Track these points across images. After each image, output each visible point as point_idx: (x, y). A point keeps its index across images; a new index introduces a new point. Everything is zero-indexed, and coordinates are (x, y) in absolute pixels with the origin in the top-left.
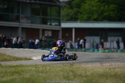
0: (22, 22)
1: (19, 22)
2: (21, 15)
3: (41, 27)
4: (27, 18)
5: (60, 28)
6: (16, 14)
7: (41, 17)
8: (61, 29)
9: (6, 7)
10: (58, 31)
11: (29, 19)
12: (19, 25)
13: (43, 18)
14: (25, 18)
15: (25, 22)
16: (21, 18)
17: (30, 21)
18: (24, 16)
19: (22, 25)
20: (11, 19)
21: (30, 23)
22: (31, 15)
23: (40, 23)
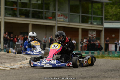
1: (55, 20)
2: (58, 13)
3: (80, 26)
4: (65, 16)
5: (102, 28)
6: (51, 10)
7: (81, 14)
8: (104, 29)
9: (40, 2)
10: (101, 31)
11: (67, 17)
12: (55, 23)
13: (82, 16)
14: (62, 15)
15: (62, 20)
16: (57, 15)
17: (68, 19)
18: (61, 13)
19: (58, 23)
20: (45, 17)
21: (68, 21)
22: (69, 12)
23: (80, 22)
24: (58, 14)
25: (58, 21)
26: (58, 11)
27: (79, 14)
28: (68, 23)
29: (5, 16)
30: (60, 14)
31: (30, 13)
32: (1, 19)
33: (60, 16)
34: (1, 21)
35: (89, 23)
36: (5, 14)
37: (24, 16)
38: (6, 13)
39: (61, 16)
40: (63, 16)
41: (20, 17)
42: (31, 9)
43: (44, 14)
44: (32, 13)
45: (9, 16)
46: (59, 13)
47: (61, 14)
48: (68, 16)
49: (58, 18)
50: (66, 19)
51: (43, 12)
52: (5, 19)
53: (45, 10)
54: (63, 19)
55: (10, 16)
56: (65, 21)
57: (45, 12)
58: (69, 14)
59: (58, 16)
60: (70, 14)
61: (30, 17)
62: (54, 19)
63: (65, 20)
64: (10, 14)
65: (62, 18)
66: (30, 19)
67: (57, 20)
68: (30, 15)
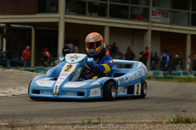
0: (154, 20)
1: (148, 21)
2: (152, 9)
3: (189, 30)
4: (164, 14)
6: (142, 6)
7: (191, 12)
11: (167, 17)
12: (148, 26)
13: (192, 14)
14: (159, 13)
15: (159, 20)
16: (151, 13)
17: (168, 19)
18: (158, 9)
19: (152, 26)
20: (131, 15)
21: (169, 22)
23: (188, 24)
24: (153, 11)
25: (152, 22)
26: (154, 6)
27: (187, 11)
28: (169, 26)
29: (66, 13)
30: (156, 11)
31: (107, 10)
32: (59, 18)
33: (155, 13)
34: (59, 22)
36: (66, 10)
37: (97, 14)
38: (68, 10)
39: (157, 14)
40: (161, 15)
41: (91, 15)
42: (109, 3)
43: (130, 11)
44: (110, 9)
45: (71, 13)
46: (155, 10)
47: (158, 11)
48: (169, 14)
49: (152, 18)
50: (165, 20)
51: (128, 7)
52: (66, 18)
53: (132, 4)
54: (161, 19)
55: (74, 13)
56: (164, 22)
57: (131, 7)
58: (169, 11)
59: (153, 15)
60: (173, 11)
61: (107, 15)
62: (146, 19)
63: (163, 20)
64: (74, 11)
65: (160, 17)
66: (107, 18)
67: (150, 21)
68: (107, 12)
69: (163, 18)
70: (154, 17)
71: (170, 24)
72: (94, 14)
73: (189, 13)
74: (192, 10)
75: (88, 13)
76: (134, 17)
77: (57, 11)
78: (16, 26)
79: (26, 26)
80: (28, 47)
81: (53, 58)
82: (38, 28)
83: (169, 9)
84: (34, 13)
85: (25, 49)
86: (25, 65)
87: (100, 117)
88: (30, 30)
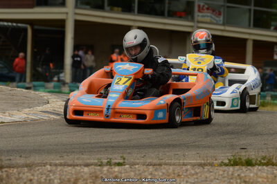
0: (200, 19)
1: (192, 19)
2: (198, 2)
3: (251, 34)
4: (214, 10)
7: (253, 8)
11: (220, 14)
12: (192, 27)
13: (255, 11)
14: (208, 9)
15: (208, 19)
16: (196, 9)
17: (221, 18)
18: (206, 4)
19: (198, 27)
20: (169, 12)
21: (221, 22)
22: (224, 2)
23: (250, 25)
24: (199, 6)
25: (198, 22)
27: (248, 7)
28: (222, 28)
29: (76, 7)
30: (203, 6)
31: (134, 3)
32: (67, 13)
33: (203, 9)
34: (67, 18)
35: (272, 28)
36: (76, 2)
37: (120, 9)
38: (79, 2)
39: (206, 11)
40: (210, 11)
41: (111, 11)
43: (167, 5)
44: (139, 2)
45: (84, 6)
46: (202, 4)
47: (206, 6)
48: (222, 10)
49: (198, 16)
50: (217, 19)
52: (76, 14)
54: (211, 17)
55: (88, 7)
56: (215, 22)
58: (224, 6)
59: (199, 11)
60: (228, 7)
61: (134, 11)
62: (190, 17)
63: (214, 19)
64: (87, 4)
65: (209, 14)
66: (134, 15)
67: (196, 20)
68: (134, 7)
69: (213, 16)
70: (200, 14)
71: (224, 24)
72: (116, 8)
73: (250, 10)
74: (255, 5)
75: (107, 8)
76: (172, 14)
77: (63, 4)
78: (6, 24)
79: (19, 25)
80: (21, 54)
81: (58, 71)
82: (36, 27)
83: (222, 4)
84: (31, 6)
85: (17, 57)
86: (17, 79)
87: (125, 155)
88: (25, 30)
